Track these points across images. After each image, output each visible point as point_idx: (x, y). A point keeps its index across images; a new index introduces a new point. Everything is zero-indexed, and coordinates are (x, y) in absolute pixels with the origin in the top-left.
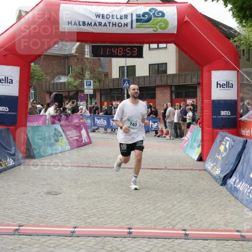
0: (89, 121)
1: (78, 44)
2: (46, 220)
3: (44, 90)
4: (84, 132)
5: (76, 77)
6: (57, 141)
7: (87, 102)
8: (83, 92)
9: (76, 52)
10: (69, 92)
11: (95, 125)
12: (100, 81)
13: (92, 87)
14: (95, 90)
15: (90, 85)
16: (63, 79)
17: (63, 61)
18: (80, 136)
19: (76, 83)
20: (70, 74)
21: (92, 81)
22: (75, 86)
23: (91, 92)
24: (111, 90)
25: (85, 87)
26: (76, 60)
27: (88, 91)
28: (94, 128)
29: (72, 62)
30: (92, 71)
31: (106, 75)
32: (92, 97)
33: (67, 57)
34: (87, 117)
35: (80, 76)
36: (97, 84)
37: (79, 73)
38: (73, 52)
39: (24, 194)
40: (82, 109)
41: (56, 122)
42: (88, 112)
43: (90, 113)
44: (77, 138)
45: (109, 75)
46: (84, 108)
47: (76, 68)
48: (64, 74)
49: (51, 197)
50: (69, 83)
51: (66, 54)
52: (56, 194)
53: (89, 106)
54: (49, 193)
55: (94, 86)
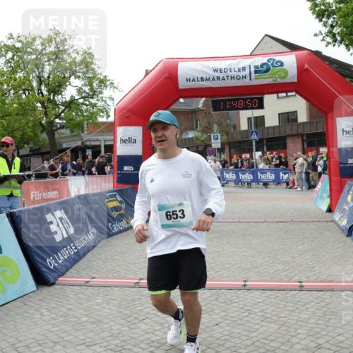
1: (203, 99)
8: (210, 146)
9: (203, 106)
10: (197, 147)
11: (224, 179)
12: (227, 134)
13: (219, 141)
14: (222, 144)
15: (217, 139)
16: (191, 135)
17: (190, 116)
19: (203, 138)
20: (199, 129)
21: (219, 135)
22: (203, 141)
23: (219, 146)
24: (240, 142)
25: (213, 141)
26: (204, 114)
27: (216, 144)
29: (200, 116)
30: (220, 124)
31: (235, 127)
32: (221, 150)
33: (195, 112)
35: (208, 130)
36: (225, 137)
37: (207, 127)
38: (200, 106)
45: (238, 127)
47: (202, 123)
48: (192, 129)
50: (197, 138)
51: (194, 108)
55: (221, 139)
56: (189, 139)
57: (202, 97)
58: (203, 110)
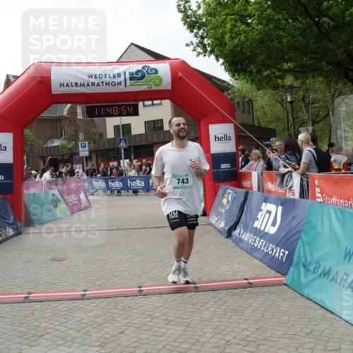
0: (87, 184)
1: (69, 105)
2: (55, 286)
3: (37, 155)
4: (82, 196)
5: (69, 140)
6: (56, 206)
7: (83, 164)
8: (78, 154)
9: (68, 114)
10: (63, 155)
11: (93, 188)
12: (95, 142)
13: (87, 149)
14: (90, 152)
15: (85, 147)
16: (56, 143)
17: (54, 124)
18: (79, 200)
19: (70, 146)
20: (63, 137)
21: (87, 143)
22: (69, 149)
23: (87, 154)
24: (107, 150)
25: (80, 149)
26: (69, 122)
27: (84, 152)
28: (92, 191)
29: (65, 124)
30: (86, 132)
31: (102, 135)
32: (89, 158)
33: (59, 119)
34: (84, 181)
35: (74, 138)
36: (92, 145)
37: (73, 135)
38: (65, 113)
39: (28, 262)
40: (78, 172)
41: (54, 187)
42: (85, 174)
43: (87, 175)
44: (76, 202)
45: (105, 136)
46: (81, 171)
47: (69, 131)
48: (58, 137)
49: (56, 263)
50: (63, 146)
51: (58, 115)
52: (61, 260)
53: (86, 168)
54: (54, 260)
55: (89, 147)
56: (54, 147)
57: (67, 103)
58: (68, 118)
